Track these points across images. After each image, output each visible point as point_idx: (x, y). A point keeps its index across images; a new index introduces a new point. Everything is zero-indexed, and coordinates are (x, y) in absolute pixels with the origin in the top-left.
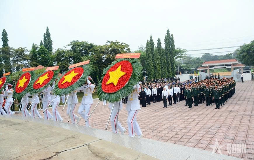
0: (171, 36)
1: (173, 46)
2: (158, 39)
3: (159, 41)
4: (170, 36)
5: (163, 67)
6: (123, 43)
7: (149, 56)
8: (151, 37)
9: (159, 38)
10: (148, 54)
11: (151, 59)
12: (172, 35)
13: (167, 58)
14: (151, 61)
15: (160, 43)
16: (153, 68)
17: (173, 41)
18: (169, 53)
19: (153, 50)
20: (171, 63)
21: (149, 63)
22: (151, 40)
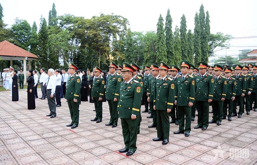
0: (206, 14)
1: (208, 27)
2: (182, 16)
3: (183, 19)
4: (204, 14)
5: (186, 55)
7: (160, 37)
8: (169, 12)
9: (183, 15)
10: (158, 34)
11: (163, 41)
12: (207, 13)
13: (196, 44)
14: (163, 44)
15: (186, 22)
16: (166, 54)
17: (208, 21)
18: (199, 37)
19: (169, 29)
20: (203, 51)
21: (159, 46)
22: (168, 16)
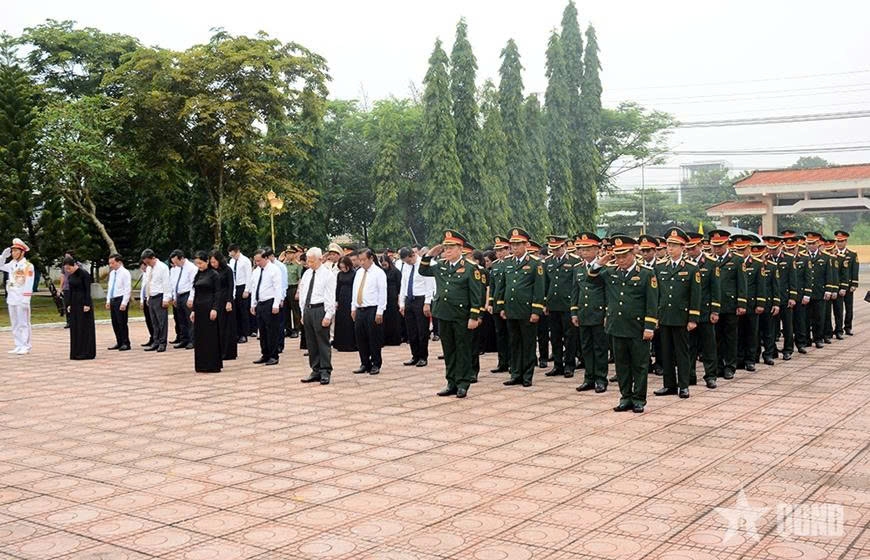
0: (585, 39)
1: (594, 89)
2: (504, 45)
3: (508, 56)
4: (579, 35)
5: (524, 190)
6: (294, 46)
7: (439, 127)
8: (462, 31)
9: (511, 41)
10: (431, 113)
11: (449, 139)
12: (590, 33)
13: (553, 148)
14: (448, 150)
15: (519, 67)
16: (460, 187)
17: (593, 63)
18: (566, 123)
19: (464, 94)
20: (577, 175)
21: (436, 160)
22: (462, 46)
